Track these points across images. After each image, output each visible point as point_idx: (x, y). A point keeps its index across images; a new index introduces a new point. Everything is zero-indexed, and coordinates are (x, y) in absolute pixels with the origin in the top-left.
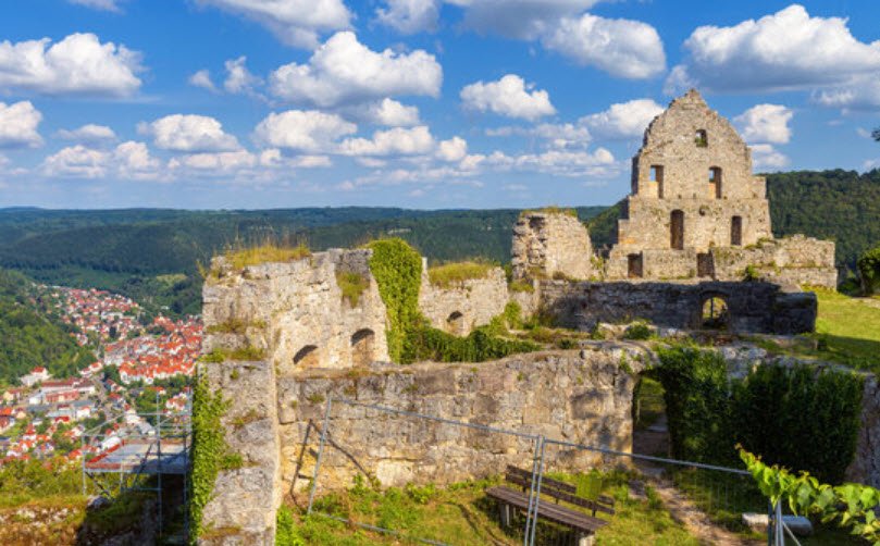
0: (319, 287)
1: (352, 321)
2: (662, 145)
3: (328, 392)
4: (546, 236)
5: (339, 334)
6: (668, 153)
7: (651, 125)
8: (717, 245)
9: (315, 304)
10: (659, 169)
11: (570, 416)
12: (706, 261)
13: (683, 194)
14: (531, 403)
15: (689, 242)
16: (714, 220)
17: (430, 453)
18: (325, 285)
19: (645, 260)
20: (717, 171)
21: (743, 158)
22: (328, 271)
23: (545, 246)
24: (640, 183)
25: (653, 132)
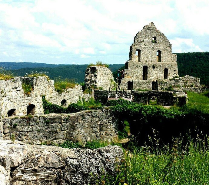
0: (16, 90)
1: (27, 101)
2: (140, 42)
3: (20, 123)
4: (97, 74)
5: (23, 106)
6: (142, 45)
7: (137, 35)
8: (159, 78)
9: (15, 95)
10: (139, 51)
11: (99, 130)
12: (155, 84)
13: (147, 61)
14: (86, 126)
15: (149, 77)
16: (158, 70)
17: (54, 142)
18: (18, 89)
19: (133, 84)
20: (160, 52)
21: (169, 47)
22: (19, 84)
23: (96, 78)
24: (132, 56)
25: (137, 37)
